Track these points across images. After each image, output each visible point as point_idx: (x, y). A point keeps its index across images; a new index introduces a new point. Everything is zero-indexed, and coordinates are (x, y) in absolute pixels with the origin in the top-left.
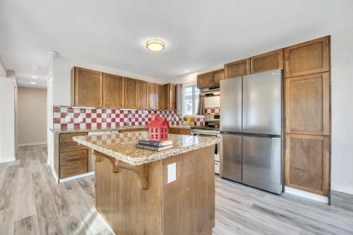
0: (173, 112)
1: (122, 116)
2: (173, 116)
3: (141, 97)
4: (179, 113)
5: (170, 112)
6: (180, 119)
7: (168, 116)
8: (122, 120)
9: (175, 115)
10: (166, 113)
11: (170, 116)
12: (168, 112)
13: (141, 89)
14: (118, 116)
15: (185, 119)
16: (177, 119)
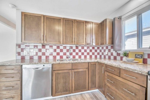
0: (109, 48)
1: (65, 51)
2: (109, 51)
3: (78, 35)
4: (117, 47)
5: (107, 47)
6: (119, 54)
7: (105, 51)
8: (65, 54)
9: (112, 50)
10: (103, 48)
11: (107, 51)
12: (105, 48)
13: (78, 28)
14: (61, 51)
15: (126, 55)
16: (115, 54)
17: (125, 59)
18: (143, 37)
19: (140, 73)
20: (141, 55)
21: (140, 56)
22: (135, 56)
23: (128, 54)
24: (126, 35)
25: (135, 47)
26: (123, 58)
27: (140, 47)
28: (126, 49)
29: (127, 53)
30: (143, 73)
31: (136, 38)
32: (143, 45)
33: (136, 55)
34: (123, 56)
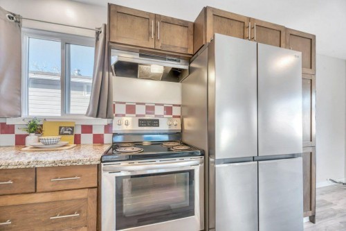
17: (32, 139)
18: (72, 92)
19: (88, 163)
20: (71, 127)
21: (69, 130)
22: (60, 130)
23: (42, 126)
24: (31, 76)
25: (56, 112)
26: (28, 138)
27: (67, 112)
28: (30, 114)
29: (39, 123)
30: (92, 163)
31: (60, 91)
32: (71, 108)
33: (60, 128)
34: (26, 133)
